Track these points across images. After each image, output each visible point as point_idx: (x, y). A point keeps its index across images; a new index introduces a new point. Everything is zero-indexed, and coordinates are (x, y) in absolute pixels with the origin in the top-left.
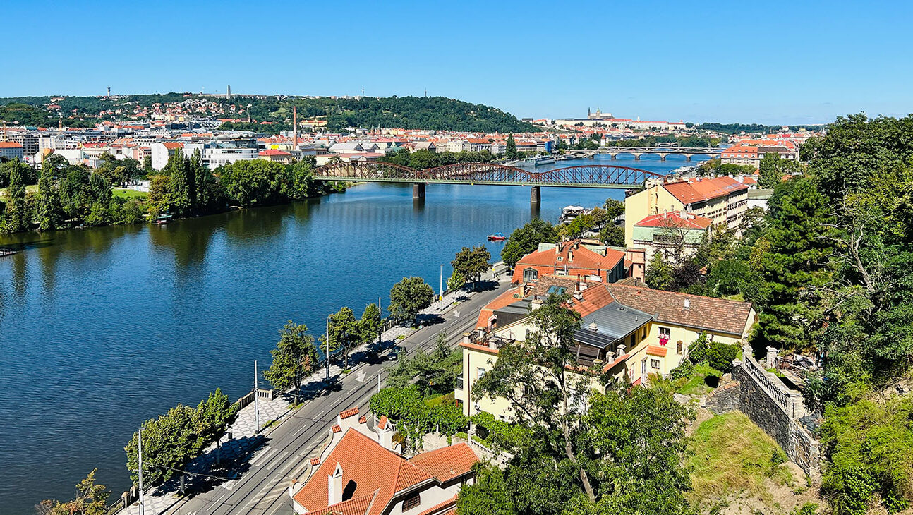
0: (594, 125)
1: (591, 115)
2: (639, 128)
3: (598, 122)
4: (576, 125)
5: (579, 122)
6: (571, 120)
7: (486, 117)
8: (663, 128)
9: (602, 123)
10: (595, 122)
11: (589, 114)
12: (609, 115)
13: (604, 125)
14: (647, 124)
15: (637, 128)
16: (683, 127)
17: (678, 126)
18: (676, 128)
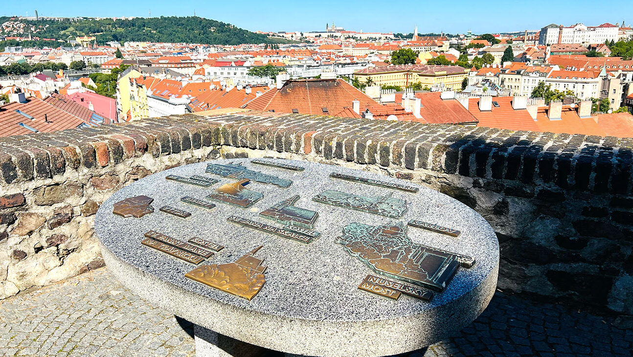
0: (328, 36)
1: (329, 28)
2: (360, 38)
3: (332, 34)
4: (316, 36)
5: (318, 34)
6: (313, 32)
7: (222, 32)
8: (377, 38)
9: (335, 34)
10: (329, 34)
11: (327, 28)
12: (341, 28)
13: (336, 37)
14: (366, 35)
15: (359, 38)
16: (392, 37)
17: (388, 36)
18: (386, 38)
